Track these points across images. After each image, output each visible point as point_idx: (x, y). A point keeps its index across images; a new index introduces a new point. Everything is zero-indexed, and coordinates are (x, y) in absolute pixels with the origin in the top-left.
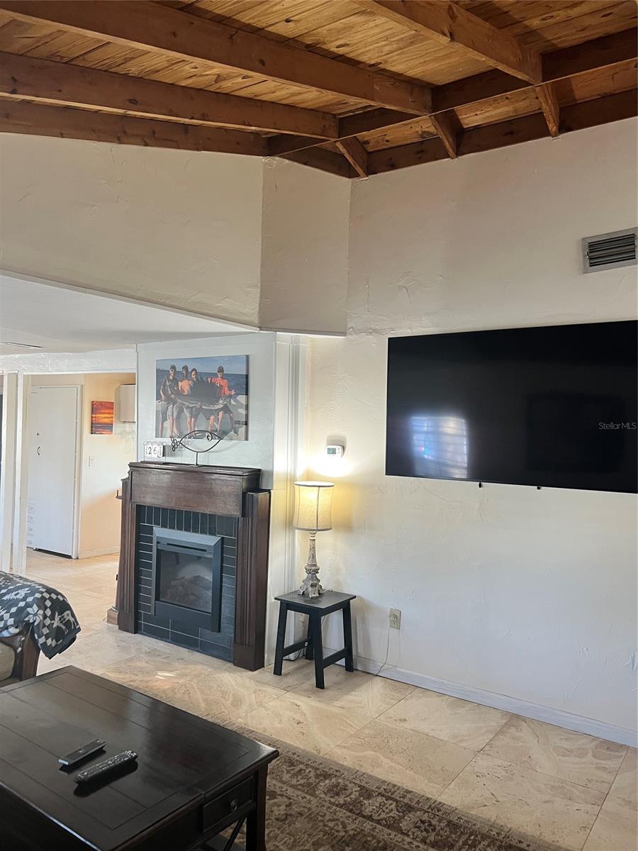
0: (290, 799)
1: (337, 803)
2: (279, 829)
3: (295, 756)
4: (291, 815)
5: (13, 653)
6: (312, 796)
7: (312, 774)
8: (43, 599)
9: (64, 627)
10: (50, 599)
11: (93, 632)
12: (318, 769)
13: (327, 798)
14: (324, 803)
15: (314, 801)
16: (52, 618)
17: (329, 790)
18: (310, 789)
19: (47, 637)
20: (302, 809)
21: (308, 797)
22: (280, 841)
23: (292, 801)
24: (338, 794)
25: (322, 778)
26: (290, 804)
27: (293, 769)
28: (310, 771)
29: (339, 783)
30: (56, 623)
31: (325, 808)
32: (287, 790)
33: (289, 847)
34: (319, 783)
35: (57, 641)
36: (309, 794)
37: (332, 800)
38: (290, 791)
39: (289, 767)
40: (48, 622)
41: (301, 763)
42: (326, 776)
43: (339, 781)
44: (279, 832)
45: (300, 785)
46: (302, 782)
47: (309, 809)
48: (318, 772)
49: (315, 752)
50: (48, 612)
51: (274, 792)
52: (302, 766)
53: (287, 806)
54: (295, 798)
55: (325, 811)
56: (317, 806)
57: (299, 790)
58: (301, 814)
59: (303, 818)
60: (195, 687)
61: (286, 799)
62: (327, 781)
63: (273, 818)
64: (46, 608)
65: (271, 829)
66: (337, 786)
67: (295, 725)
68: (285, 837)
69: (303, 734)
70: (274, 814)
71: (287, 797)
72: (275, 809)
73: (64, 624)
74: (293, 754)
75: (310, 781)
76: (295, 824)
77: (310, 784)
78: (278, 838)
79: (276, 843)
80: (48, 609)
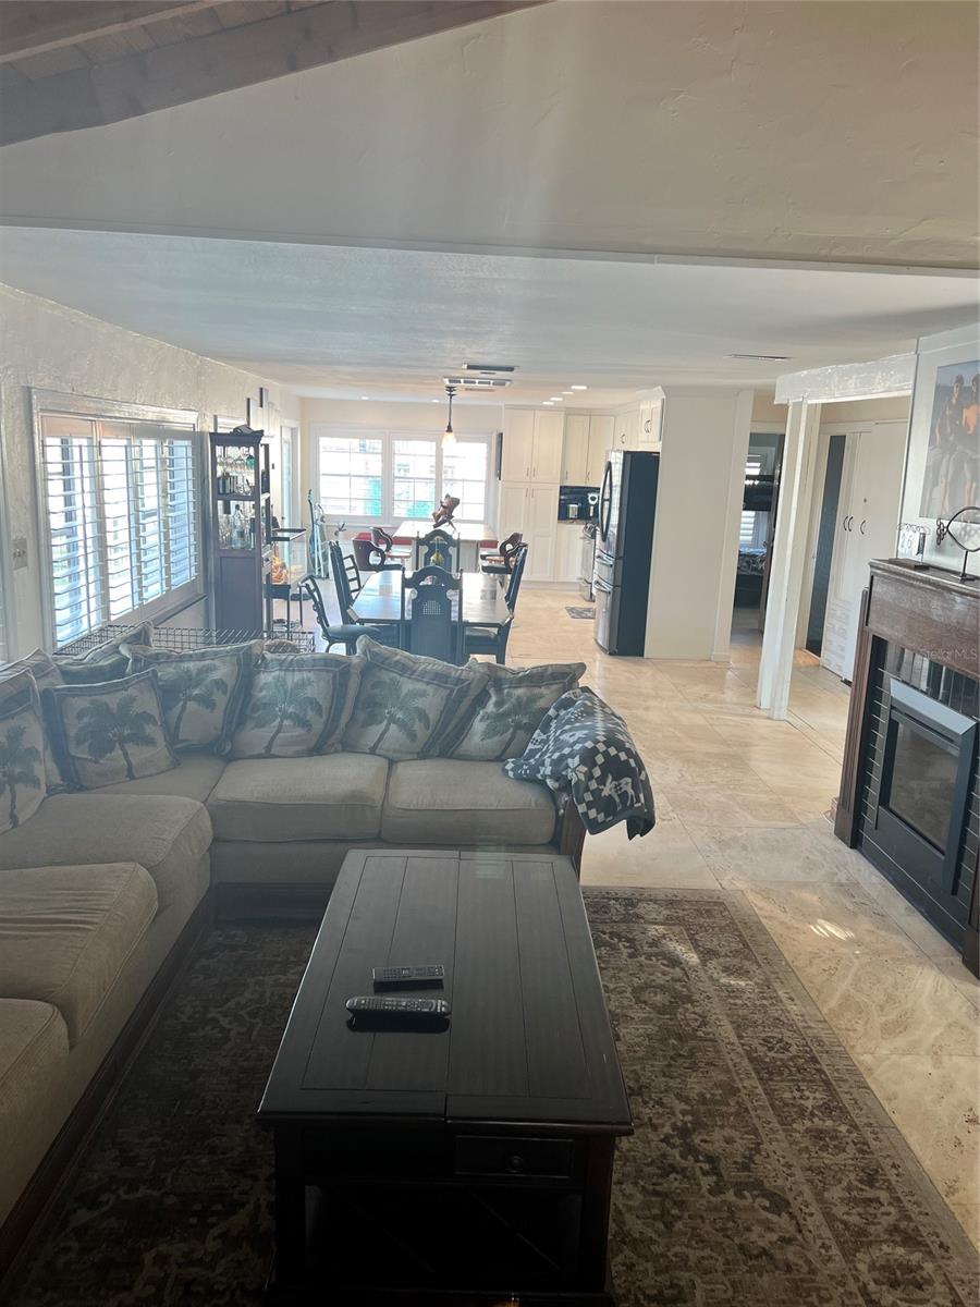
0: (800, 1231)
1: (874, 1297)
2: (727, 1263)
3: (894, 1171)
4: (771, 1257)
5: (552, 813)
6: (844, 1255)
7: (886, 1221)
8: (595, 751)
9: (617, 800)
10: (605, 754)
11: (793, 824)
12: (909, 1219)
13: (866, 1277)
14: (851, 1281)
15: (838, 1263)
16: (602, 781)
17: (885, 1268)
18: (854, 1241)
19: (590, 806)
20: (801, 1262)
21: (835, 1251)
22: (709, 1283)
23: (799, 1237)
24: (894, 1284)
25: (898, 1239)
26: (789, 1241)
27: (862, 1190)
28: (888, 1214)
29: (922, 1268)
30: (608, 790)
31: (841, 1290)
32: (812, 1215)
33: (710, 1301)
34: (885, 1241)
35: (606, 817)
36: (842, 1249)
37: (872, 1287)
38: (815, 1221)
39: (861, 1181)
40: (593, 785)
41: (890, 1189)
42: (911, 1240)
43: (925, 1265)
44: (723, 1268)
45: (845, 1223)
46: (854, 1219)
47: (813, 1271)
48: (903, 1225)
49: (941, 1187)
50: (597, 772)
51: (789, 1203)
52: (883, 1196)
53: (782, 1239)
54: (810, 1237)
55: (835, 1296)
56: (832, 1277)
57: (831, 1227)
58: (789, 1268)
59: (784, 1277)
60: (854, 969)
61: (792, 1229)
62: (901, 1251)
63: (737, 1240)
64: (595, 764)
65: (714, 1254)
66: (911, 1271)
67: (961, 1119)
68: (722, 1283)
69: (958, 1143)
70: (747, 1235)
71: (798, 1223)
72: (757, 1229)
73: (619, 796)
74: (894, 1166)
75: (872, 1229)
76: (761, 1275)
77: (862, 1232)
78: (708, 1277)
79: (698, 1281)
80: (597, 768)
